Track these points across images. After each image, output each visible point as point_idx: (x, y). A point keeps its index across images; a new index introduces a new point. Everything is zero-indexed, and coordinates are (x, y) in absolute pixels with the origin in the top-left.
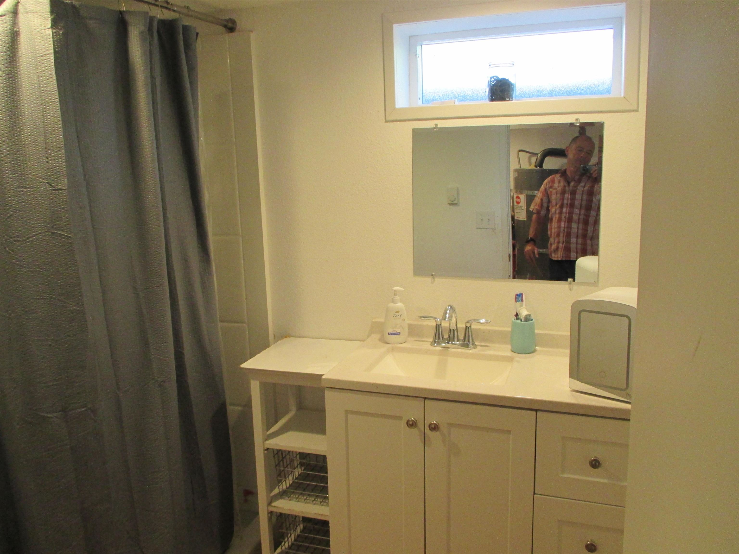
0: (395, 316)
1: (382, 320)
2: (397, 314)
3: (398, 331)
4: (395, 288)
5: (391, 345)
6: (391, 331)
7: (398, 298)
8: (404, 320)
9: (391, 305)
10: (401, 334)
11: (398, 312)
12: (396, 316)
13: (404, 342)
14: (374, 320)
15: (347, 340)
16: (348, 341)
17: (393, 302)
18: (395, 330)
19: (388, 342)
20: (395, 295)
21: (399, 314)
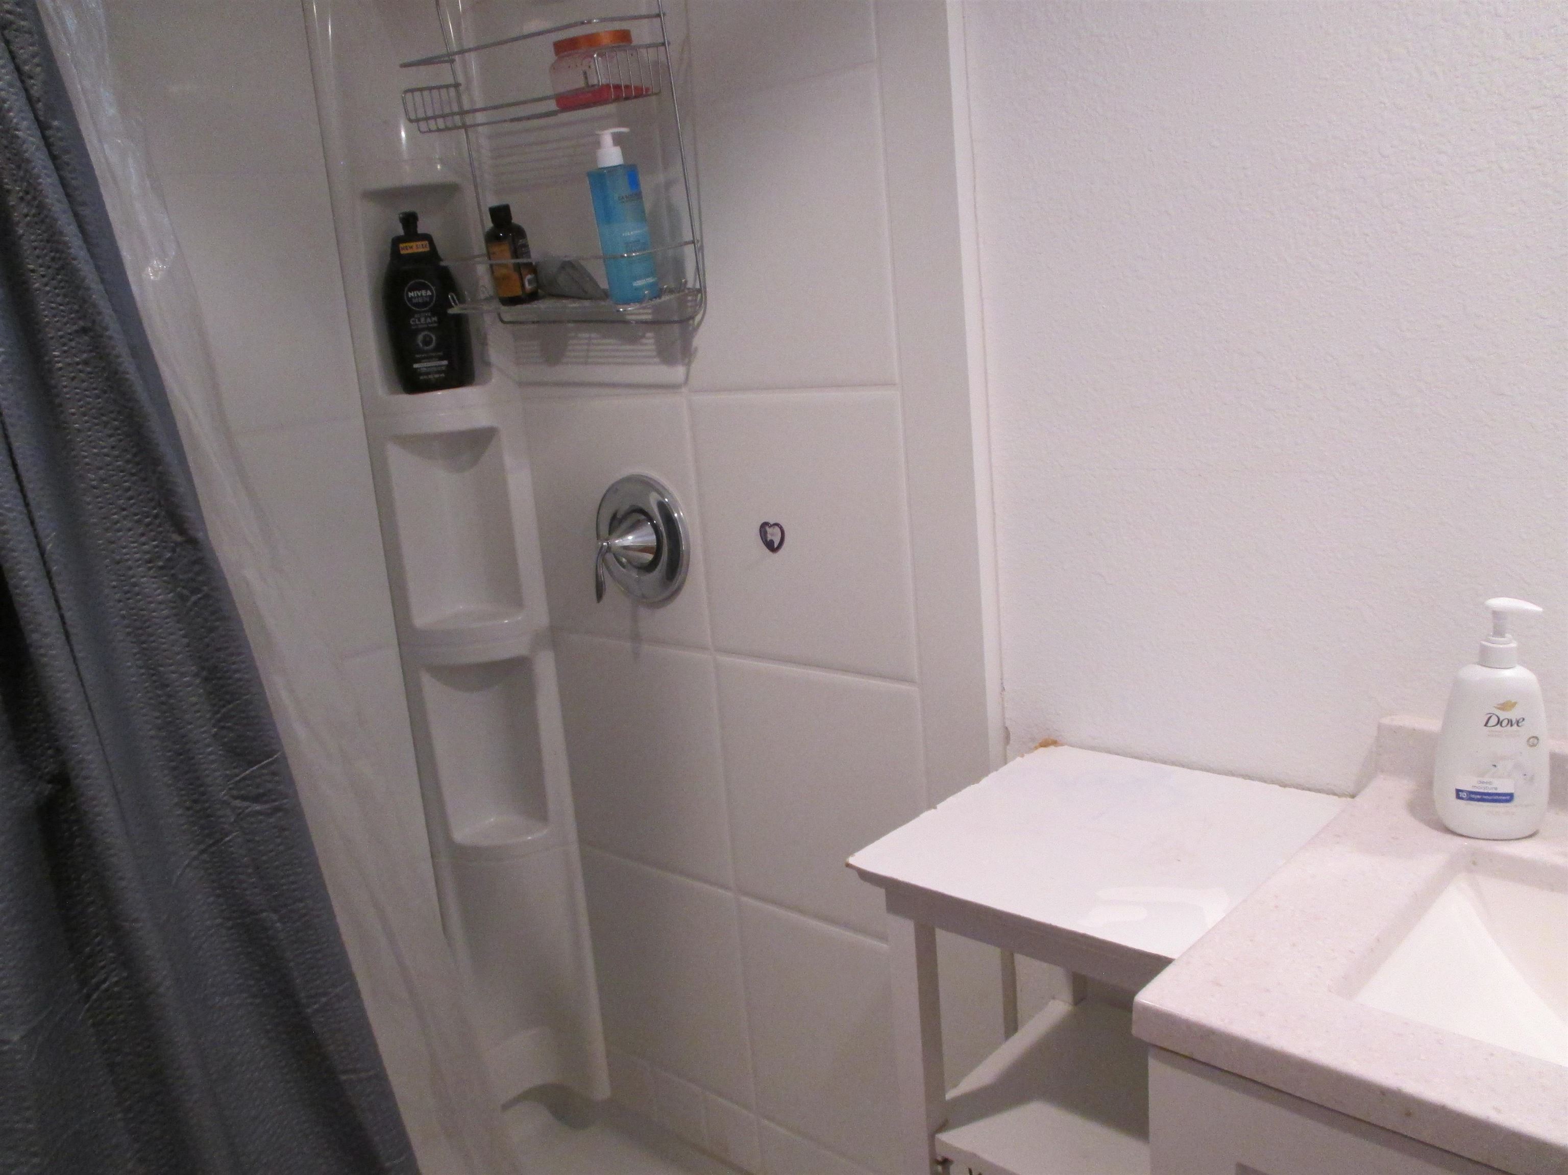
0: (1494, 721)
1: (1433, 725)
2: (1503, 715)
3: (1503, 787)
4: (1499, 603)
5: (1466, 842)
6: (1469, 784)
7: (1509, 643)
8: (1533, 741)
9: (1476, 673)
10: (1516, 801)
11: (1506, 706)
12: (1499, 722)
13: (1527, 834)
14: (1386, 721)
15: (1273, 782)
16: (1277, 787)
17: (1485, 658)
18: (1490, 783)
19: (1452, 826)
20: (1499, 632)
21: (1513, 715)
